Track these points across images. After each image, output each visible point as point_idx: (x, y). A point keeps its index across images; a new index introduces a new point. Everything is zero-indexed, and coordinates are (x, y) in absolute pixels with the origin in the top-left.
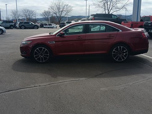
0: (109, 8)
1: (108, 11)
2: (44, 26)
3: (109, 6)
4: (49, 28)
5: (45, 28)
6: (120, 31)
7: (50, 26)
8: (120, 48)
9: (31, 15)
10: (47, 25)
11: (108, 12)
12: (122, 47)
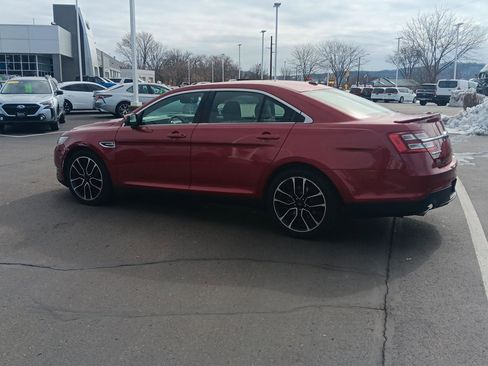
2: (374, 96)
4: (387, 101)
5: (375, 100)
6: (308, 120)
7: (392, 96)
8: (299, 182)
9: (348, 60)
10: (382, 91)
12: (305, 180)
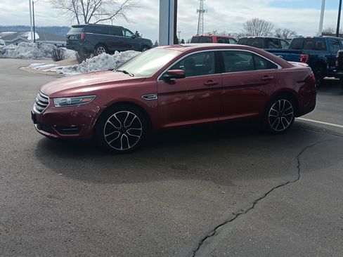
0: (86, 12)
1: (86, 18)
3: (85, 7)
6: (279, 67)
11: (85, 20)
12: (285, 101)
